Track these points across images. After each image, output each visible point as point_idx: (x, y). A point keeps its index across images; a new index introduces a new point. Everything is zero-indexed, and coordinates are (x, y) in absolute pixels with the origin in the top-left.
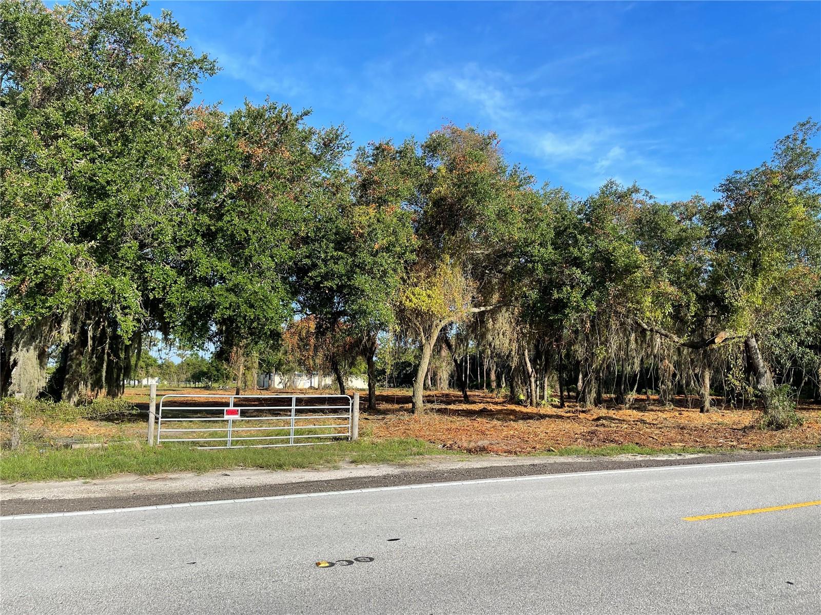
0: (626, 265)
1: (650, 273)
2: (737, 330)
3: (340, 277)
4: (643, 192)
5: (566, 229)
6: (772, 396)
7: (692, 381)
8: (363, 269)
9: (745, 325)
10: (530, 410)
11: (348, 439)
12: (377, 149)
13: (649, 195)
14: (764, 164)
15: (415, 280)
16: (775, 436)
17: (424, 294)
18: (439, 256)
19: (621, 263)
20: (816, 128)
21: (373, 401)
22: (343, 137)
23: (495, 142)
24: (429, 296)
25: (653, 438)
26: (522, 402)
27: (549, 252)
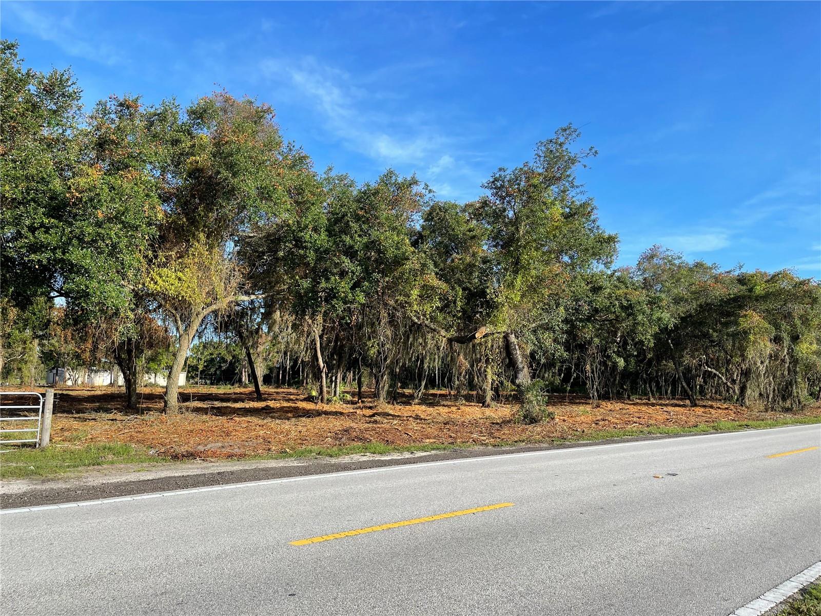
0: (396, 256)
1: (417, 266)
2: (496, 325)
3: (54, 250)
4: (423, 186)
5: (343, 216)
6: (528, 389)
7: (476, 377)
8: (81, 240)
9: (504, 320)
10: (320, 406)
11: (35, 446)
12: (121, 105)
13: (429, 188)
14: (526, 165)
15: (164, 260)
16: (527, 429)
17: (173, 277)
18: (194, 235)
19: (391, 253)
20: (576, 133)
21: (133, 399)
22: (69, 83)
23: (271, 116)
24: (180, 279)
25: (408, 434)
26: (313, 399)
27: (322, 239)
